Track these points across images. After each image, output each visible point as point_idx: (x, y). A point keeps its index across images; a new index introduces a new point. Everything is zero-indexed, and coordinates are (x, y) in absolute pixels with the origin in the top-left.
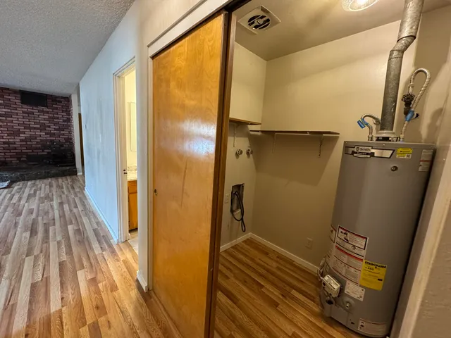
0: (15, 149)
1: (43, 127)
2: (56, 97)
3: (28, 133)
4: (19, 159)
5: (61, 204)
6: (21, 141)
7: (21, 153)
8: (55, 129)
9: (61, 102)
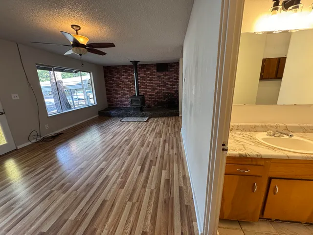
0: (153, 98)
1: (165, 85)
2: (172, 63)
3: (159, 89)
4: (154, 104)
5: (165, 141)
6: (156, 93)
7: (155, 101)
8: (171, 85)
9: (174, 66)
